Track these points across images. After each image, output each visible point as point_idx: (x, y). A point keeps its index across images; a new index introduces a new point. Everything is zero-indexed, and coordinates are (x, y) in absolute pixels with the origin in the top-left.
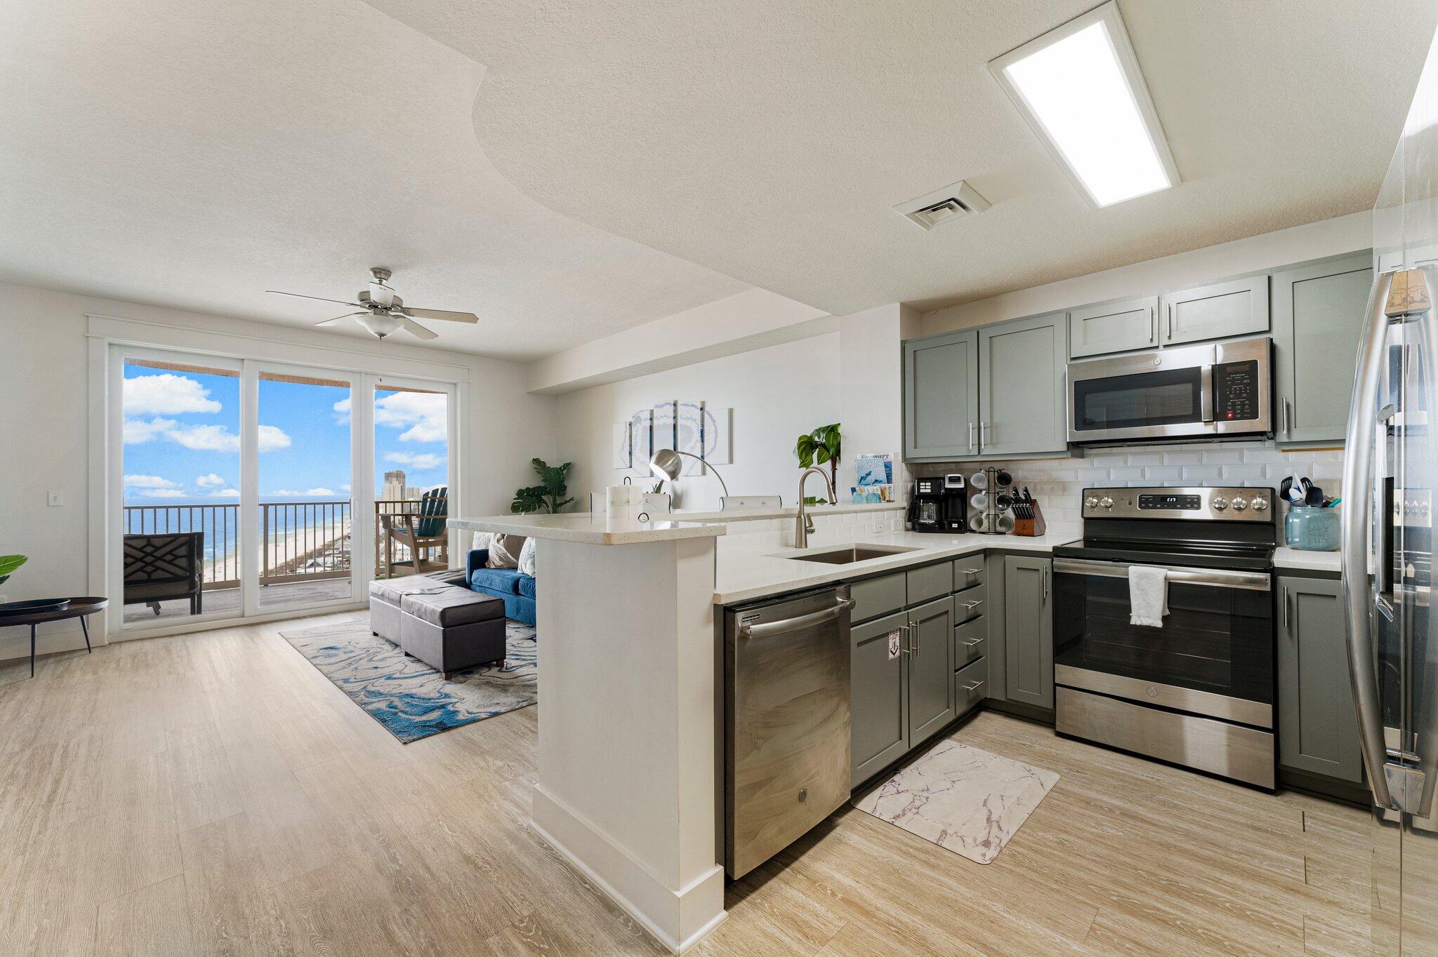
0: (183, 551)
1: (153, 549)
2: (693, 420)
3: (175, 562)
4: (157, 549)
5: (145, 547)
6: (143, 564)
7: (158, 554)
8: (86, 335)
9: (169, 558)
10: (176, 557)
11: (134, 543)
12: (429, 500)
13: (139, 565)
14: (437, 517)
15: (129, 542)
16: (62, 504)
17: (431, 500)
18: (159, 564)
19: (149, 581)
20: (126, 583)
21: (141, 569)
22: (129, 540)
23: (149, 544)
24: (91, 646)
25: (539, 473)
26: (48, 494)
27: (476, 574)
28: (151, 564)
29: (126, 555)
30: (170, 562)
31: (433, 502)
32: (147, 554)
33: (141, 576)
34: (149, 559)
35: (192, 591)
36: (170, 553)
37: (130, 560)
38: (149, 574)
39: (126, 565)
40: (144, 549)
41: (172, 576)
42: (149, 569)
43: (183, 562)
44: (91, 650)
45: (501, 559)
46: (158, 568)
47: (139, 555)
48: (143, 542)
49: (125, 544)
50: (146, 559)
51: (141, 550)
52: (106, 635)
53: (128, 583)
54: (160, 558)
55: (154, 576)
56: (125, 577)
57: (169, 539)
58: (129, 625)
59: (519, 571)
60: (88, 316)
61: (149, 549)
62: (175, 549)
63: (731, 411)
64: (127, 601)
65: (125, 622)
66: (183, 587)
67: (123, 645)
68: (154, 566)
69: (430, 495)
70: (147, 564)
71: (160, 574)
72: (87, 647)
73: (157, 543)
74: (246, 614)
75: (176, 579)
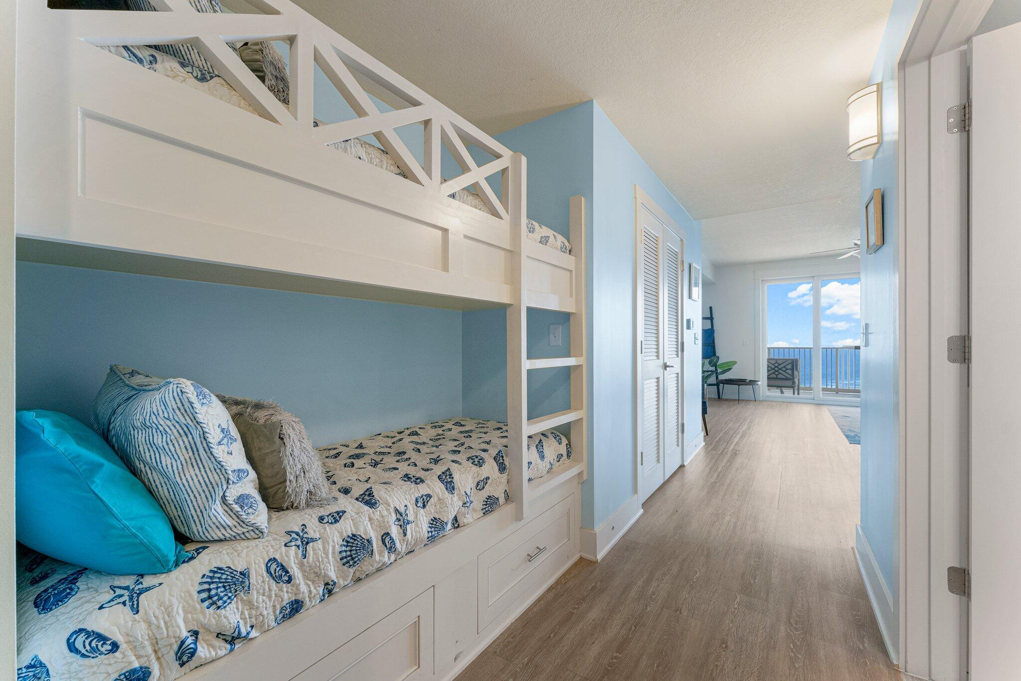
0: (790, 367)
4: (780, 365)
8: (754, 278)
10: (787, 369)
11: (771, 361)
13: (773, 371)
18: (780, 371)
19: (777, 379)
24: (756, 398)
26: (743, 340)
33: (774, 376)
35: (793, 386)
37: (769, 369)
40: (775, 364)
41: (785, 377)
42: (776, 373)
47: (773, 367)
48: (774, 361)
49: (768, 362)
50: (775, 369)
52: (761, 397)
53: (769, 378)
55: (779, 377)
57: (785, 361)
58: (769, 394)
62: (787, 366)
64: (768, 387)
66: (791, 383)
73: (780, 362)
74: (815, 400)
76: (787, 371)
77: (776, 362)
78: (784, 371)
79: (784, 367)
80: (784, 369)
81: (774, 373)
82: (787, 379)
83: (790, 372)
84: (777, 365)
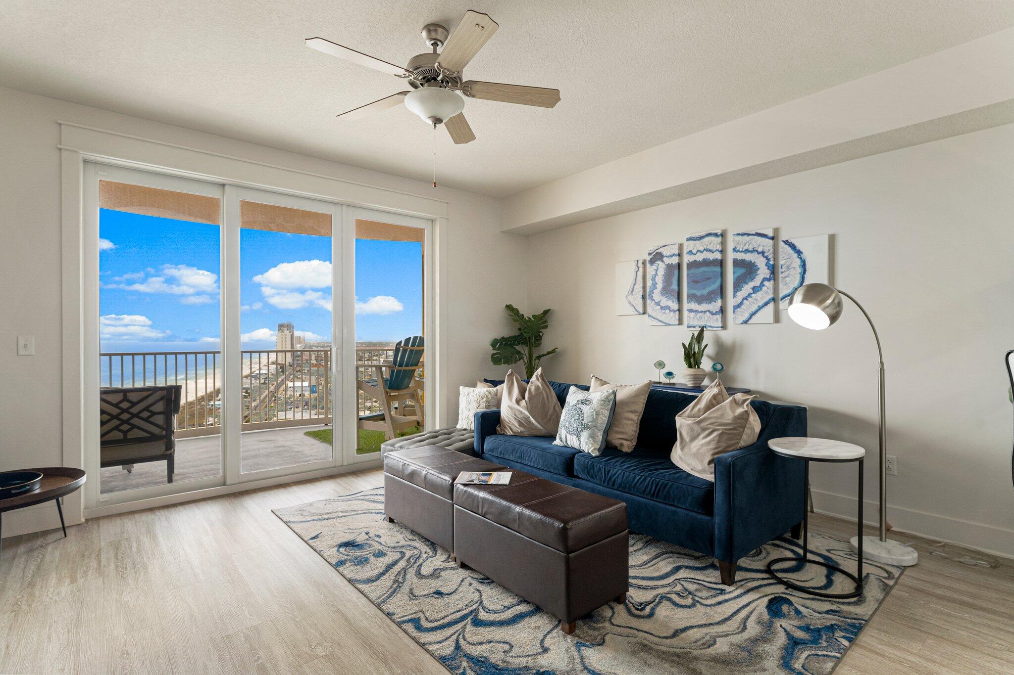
0: (159, 407)
1: (129, 405)
2: (759, 253)
3: (151, 419)
4: (134, 404)
5: (121, 402)
6: (118, 422)
7: (134, 410)
8: (59, 146)
9: (145, 414)
10: (153, 414)
11: (109, 398)
12: (401, 349)
13: (115, 422)
14: (400, 368)
15: (105, 397)
16: (34, 354)
17: (403, 349)
18: (135, 421)
19: (125, 441)
20: (104, 444)
21: (117, 428)
22: (104, 392)
23: (125, 399)
24: (66, 525)
25: (515, 320)
26: (17, 340)
27: (489, 442)
28: (127, 422)
29: (103, 412)
30: (146, 420)
31: (405, 351)
32: (124, 411)
33: (118, 435)
34: (125, 416)
35: (169, 452)
36: (147, 409)
37: (107, 417)
38: (125, 433)
39: (103, 423)
40: (120, 405)
41: (149, 435)
42: (125, 427)
43: (160, 419)
44: (67, 530)
45: (521, 424)
46: (134, 426)
47: (115, 411)
48: (119, 397)
49: (102, 400)
50: (121, 417)
51: (116, 405)
52: (82, 511)
53: (105, 444)
54: (137, 415)
55: (130, 435)
56: (102, 436)
57: (146, 394)
58: (107, 496)
59: (557, 442)
60: (60, 124)
61: (125, 405)
62: (152, 405)
63: (832, 239)
64: (103, 465)
65: (102, 492)
66: (159, 447)
67: (102, 522)
68: (129, 424)
69: (402, 345)
70: (124, 422)
71: (135, 434)
72: (61, 526)
73: (133, 397)
74: (228, 482)
75: (153, 438)
76: (154, 418)
81: (115, 428)
82: (151, 438)
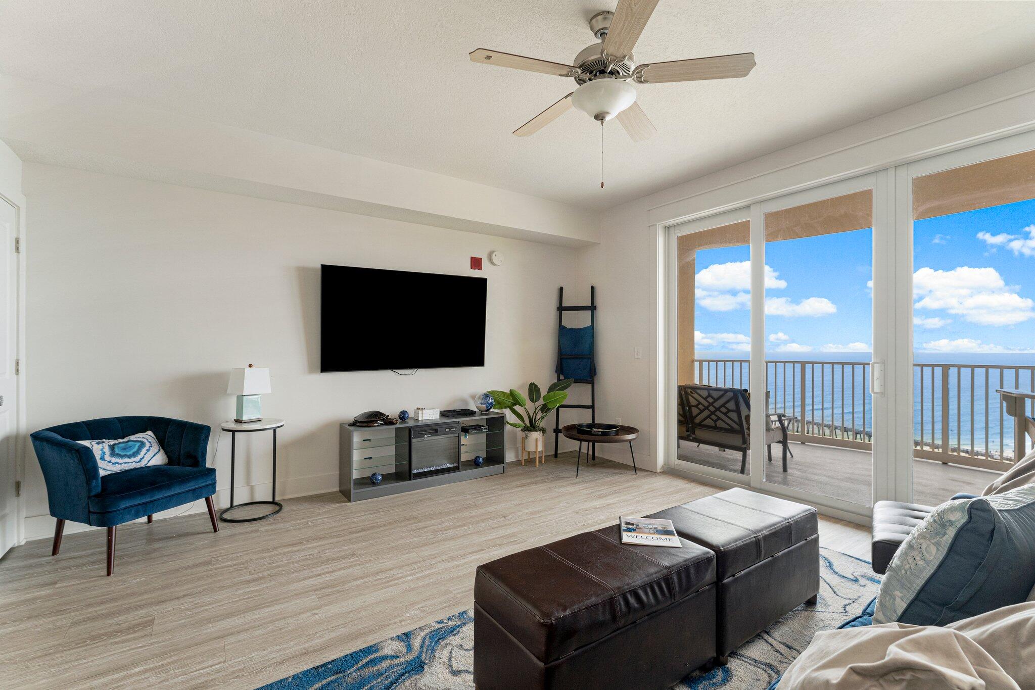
1: (712, 400)
13: (707, 412)
16: (641, 358)
26: (634, 350)
32: (710, 404)
35: (744, 447)
38: (715, 422)
40: (708, 400)
41: (730, 428)
42: (714, 417)
46: (719, 418)
51: (705, 399)
52: (660, 464)
54: (718, 409)
55: (718, 425)
65: (679, 458)
66: (738, 440)
68: (716, 415)
76: (730, 414)
77: (709, 396)
78: (725, 414)
79: (723, 405)
80: (724, 410)
81: (709, 417)
82: (731, 431)
83: (734, 415)
84: (710, 400)
